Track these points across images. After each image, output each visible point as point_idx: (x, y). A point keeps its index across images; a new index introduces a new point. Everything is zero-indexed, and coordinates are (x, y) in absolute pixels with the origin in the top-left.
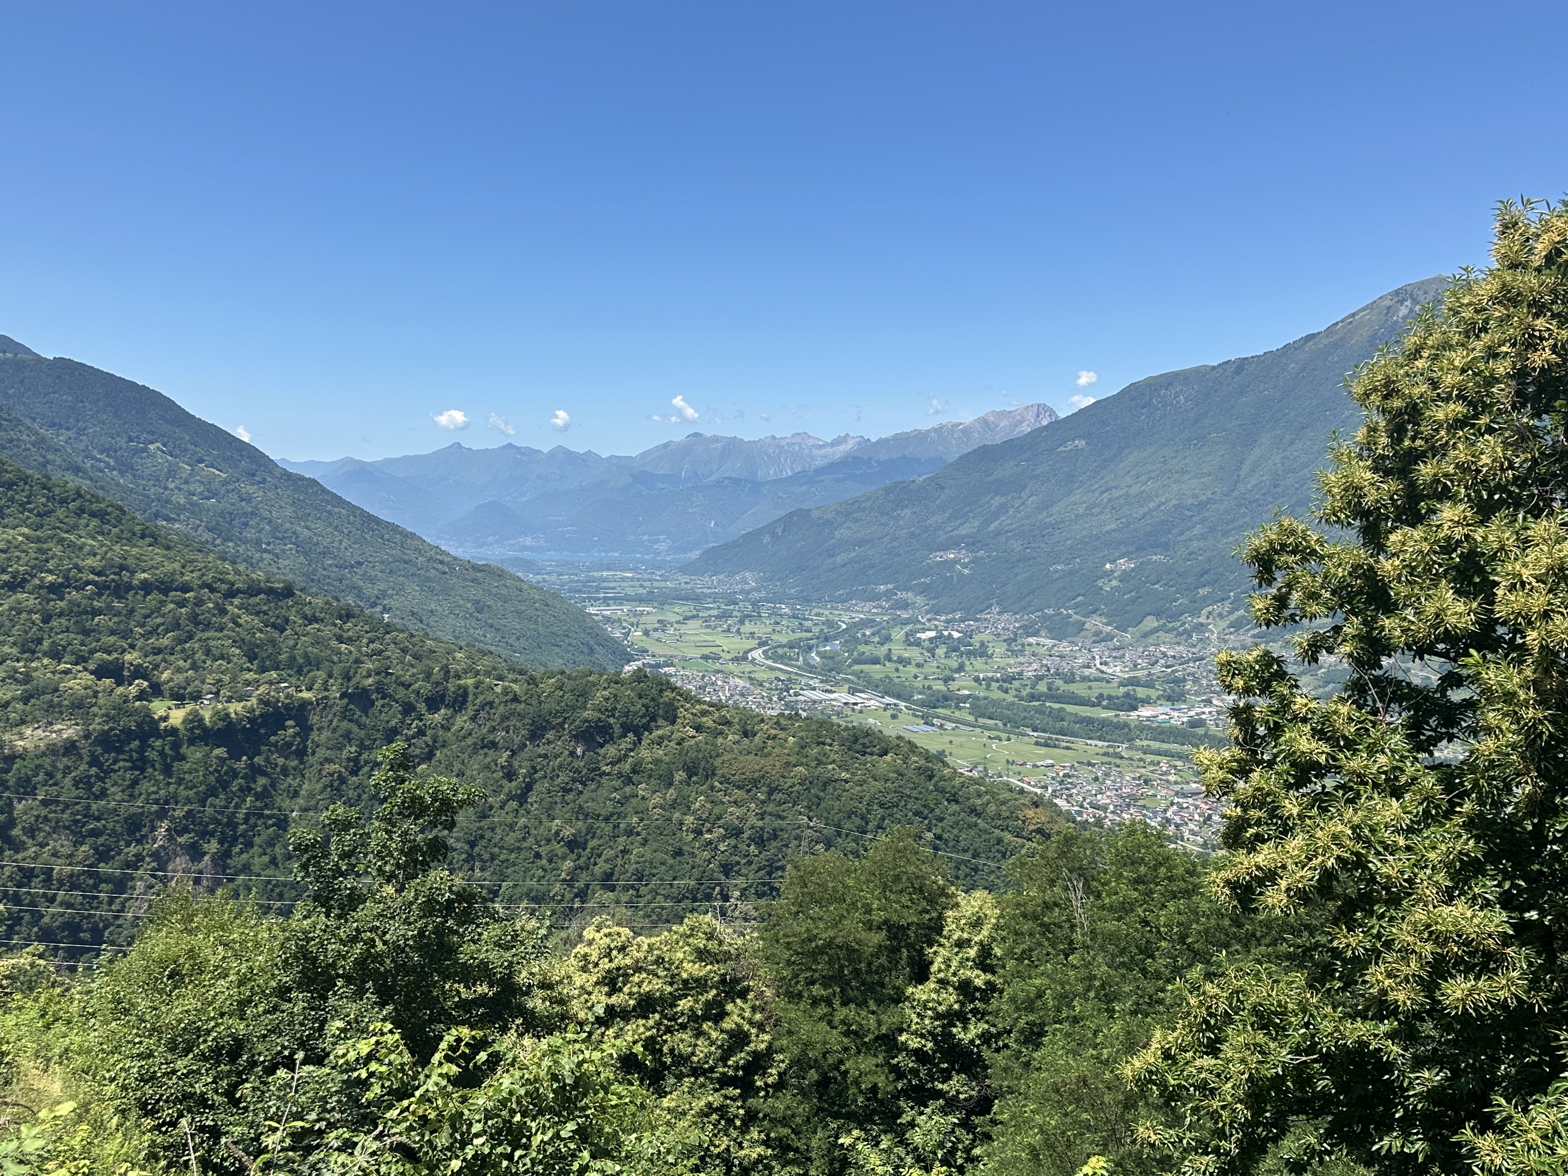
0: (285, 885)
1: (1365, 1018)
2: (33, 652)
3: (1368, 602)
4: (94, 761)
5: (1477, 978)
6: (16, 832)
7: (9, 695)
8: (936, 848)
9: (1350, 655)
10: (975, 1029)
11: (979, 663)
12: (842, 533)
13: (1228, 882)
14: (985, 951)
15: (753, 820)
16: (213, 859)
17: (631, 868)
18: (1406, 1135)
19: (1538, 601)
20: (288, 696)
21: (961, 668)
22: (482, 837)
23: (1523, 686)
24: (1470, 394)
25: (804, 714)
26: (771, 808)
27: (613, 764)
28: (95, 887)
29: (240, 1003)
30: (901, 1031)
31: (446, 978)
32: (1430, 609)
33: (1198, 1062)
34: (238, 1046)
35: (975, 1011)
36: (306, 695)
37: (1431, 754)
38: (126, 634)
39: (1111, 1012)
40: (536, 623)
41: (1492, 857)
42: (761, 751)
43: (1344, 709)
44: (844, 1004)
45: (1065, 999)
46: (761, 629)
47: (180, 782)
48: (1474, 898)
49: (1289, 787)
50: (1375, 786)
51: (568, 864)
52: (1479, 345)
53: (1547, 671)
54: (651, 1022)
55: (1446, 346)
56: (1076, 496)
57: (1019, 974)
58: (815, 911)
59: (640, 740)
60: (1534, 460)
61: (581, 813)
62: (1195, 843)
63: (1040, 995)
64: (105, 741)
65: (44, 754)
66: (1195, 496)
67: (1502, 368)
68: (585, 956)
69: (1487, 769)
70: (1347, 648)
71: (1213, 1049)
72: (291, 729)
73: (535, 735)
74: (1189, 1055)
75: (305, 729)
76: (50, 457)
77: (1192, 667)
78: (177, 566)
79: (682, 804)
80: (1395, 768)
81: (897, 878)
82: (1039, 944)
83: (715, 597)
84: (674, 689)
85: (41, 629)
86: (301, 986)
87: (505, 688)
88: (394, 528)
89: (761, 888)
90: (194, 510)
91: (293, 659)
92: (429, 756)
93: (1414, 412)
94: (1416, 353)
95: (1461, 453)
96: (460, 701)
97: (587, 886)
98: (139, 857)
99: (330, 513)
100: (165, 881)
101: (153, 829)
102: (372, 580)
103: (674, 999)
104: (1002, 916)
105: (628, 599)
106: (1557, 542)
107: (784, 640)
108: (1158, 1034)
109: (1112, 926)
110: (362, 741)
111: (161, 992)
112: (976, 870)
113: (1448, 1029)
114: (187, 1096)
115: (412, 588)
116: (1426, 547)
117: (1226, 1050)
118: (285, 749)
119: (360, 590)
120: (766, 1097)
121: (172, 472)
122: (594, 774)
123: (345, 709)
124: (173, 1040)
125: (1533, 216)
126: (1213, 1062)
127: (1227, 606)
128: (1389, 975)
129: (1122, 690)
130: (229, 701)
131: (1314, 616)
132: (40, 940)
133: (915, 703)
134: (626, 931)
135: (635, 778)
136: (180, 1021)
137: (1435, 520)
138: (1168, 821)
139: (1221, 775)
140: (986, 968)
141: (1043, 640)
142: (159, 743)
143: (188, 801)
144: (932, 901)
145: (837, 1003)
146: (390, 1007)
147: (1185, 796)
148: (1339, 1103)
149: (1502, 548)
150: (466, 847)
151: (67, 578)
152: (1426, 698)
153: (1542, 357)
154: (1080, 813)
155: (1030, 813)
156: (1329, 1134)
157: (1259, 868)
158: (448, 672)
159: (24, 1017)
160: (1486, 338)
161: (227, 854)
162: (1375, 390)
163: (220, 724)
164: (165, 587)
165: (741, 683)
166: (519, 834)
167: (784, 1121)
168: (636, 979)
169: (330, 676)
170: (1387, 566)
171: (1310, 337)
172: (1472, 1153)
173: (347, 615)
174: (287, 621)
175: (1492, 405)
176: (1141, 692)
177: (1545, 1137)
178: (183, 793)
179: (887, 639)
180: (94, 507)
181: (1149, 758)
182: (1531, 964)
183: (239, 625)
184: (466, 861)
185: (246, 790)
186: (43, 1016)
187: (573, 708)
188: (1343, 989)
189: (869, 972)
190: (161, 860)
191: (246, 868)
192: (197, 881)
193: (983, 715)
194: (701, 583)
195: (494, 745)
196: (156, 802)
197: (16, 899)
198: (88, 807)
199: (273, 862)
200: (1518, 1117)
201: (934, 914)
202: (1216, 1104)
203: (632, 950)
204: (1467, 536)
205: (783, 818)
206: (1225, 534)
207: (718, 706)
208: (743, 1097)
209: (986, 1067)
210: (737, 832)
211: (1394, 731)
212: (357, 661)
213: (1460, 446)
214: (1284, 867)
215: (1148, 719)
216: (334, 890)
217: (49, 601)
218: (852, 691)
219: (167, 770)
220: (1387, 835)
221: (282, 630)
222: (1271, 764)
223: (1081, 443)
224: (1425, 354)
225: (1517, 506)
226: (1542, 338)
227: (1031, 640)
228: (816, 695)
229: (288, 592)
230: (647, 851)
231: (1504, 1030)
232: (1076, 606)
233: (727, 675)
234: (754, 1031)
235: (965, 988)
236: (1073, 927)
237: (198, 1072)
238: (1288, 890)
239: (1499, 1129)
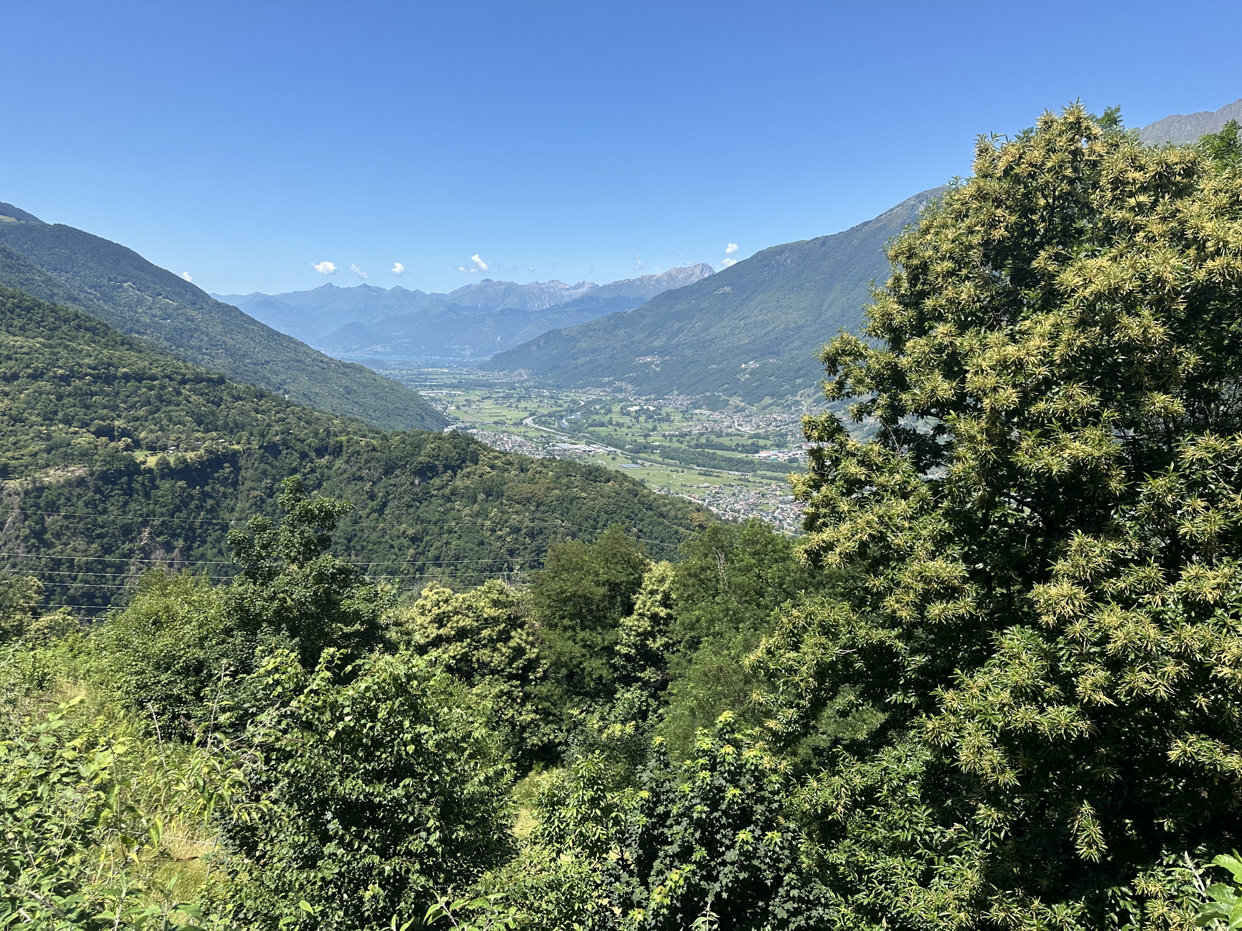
0: (228, 566)
1: (883, 628)
2: (52, 420)
3: (892, 384)
4: (98, 490)
5: (948, 602)
6: (48, 536)
7: (37, 448)
8: (639, 537)
9: (881, 416)
10: (660, 641)
11: (665, 426)
12: (582, 345)
13: (806, 551)
14: (666, 596)
15: (527, 523)
16: (181, 551)
17: (452, 553)
18: (905, 693)
19: (991, 381)
20: (224, 448)
21: (654, 429)
22: (355, 535)
23: (981, 432)
24: (956, 256)
25: (558, 458)
26: (538, 515)
27: (438, 489)
28: (103, 570)
29: (200, 639)
30: (617, 644)
31: (333, 620)
32: (928, 386)
33: (787, 655)
34: (200, 665)
35: (660, 631)
36: (236, 447)
37: (926, 474)
38: (115, 408)
39: (737, 629)
40: (386, 401)
41: (957, 532)
42: (532, 481)
43: (876, 448)
44: (583, 629)
45: (712, 622)
46: (531, 405)
47: (156, 502)
48: (947, 556)
49: (843, 494)
50: (893, 492)
51: (412, 551)
52: (963, 225)
53: (994, 423)
54: (465, 644)
55: (945, 226)
56: (725, 322)
57: (686, 609)
58: (565, 575)
59: (455, 475)
60: (992, 297)
61: (418, 520)
62: (790, 531)
63: (698, 620)
64: (104, 477)
65: (63, 486)
66: (795, 323)
67: (975, 240)
68: (423, 606)
69: (957, 481)
70: (879, 412)
71: (796, 647)
72: (227, 469)
73: (388, 471)
74: (782, 651)
75: (237, 469)
76: (55, 291)
77: (791, 427)
78: (146, 363)
79: (483, 514)
80: (905, 482)
81: (614, 555)
82: (698, 591)
83: (502, 385)
84: (476, 443)
85: (56, 405)
86: (239, 627)
87: (367, 443)
88: (290, 339)
89: (533, 564)
90: (157, 327)
91: (226, 424)
92: (319, 486)
93: (924, 267)
94: (926, 231)
95: (949, 292)
96: (337, 451)
97: (424, 564)
98: (132, 551)
99: (247, 329)
100: (149, 566)
101: (140, 533)
102: (276, 373)
103: (479, 630)
104: (676, 576)
105: (446, 386)
106: (1003, 346)
107: (546, 412)
108: (764, 640)
109: (739, 580)
110: (274, 476)
111: (148, 633)
112: (662, 550)
113: (931, 632)
114: (168, 697)
115: (303, 378)
116: (927, 349)
117: (804, 648)
118: (224, 482)
119: (269, 379)
120: (535, 685)
121: (140, 302)
122: (427, 496)
123: (263, 456)
124: (158, 663)
125: (998, 145)
126: (796, 654)
127: (813, 390)
128: (897, 602)
129: (750, 441)
130: (186, 450)
131: (861, 394)
132: (68, 604)
133: (626, 450)
134: (448, 591)
135: (453, 498)
136: (161, 651)
137: (933, 333)
138: (775, 518)
139: (804, 488)
140: (666, 606)
141: (703, 411)
142: (140, 478)
143: (162, 515)
144: (634, 568)
145: (578, 629)
146: (297, 639)
147: (785, 503)
148: (868, 677)
149: (971, 350)
150: (345, 542)
151: (72, 371)
152: (924, 441)
153: (999, 233)
154: (724, 515)
155: (695, 515)
156: (862, 694)
157: (824, 541)
158: (329, 432)
159: (58, 652)
160: (967, 221)
161: (190, 548)
162: (902, 253)
163: (181, 466)
164: (139, 377)
165: (519, 439)
166: (379, 534)
167: (547, 698)
168: (455, 619)
169: (252, 435)
170: (904, 361)
171: (866, 224)
172: (941, 701)
173: (261, 396)
174: (221, 399)
175: (969, 262)
176: (761, 442)
177: (982, 691)
178: (159, 510)
179: (610, 411)
180: (88, 324)
181: (765, 481)
182: (978, 594)
183: (190, 402)
184: (346, 550)
185: (200, 508)
186: (71, 651)
187: (412, 455)
188: (871, 612)
189: (598, 610)
190: (146, 553)
191: (203, 557)
192: (171, 565)
193: (667, 457)
194: (493, 376)
195: (361, 478)
196: (141, 515)
197: (51, 579)
198: (95, 520)
199: (220, 552)
200: (967, 680)
201: (637, 576)
202: (797, 679)
203: (453, 602)
204: (951, 343)
205: (546, 521)
206: (813, 346)
207: (505, 453)
208: (522, 685)
209: (666, 663)
210: (517, 530)
211: (905, 460)
212: (269, 425)
213: (950, 288)
214: (838, 541)
215: (765, 458)
216: (258, 569)
217: (60, 386)
218: (588, 444)
219: (147, 496)
220: (898, 521)
221: (219, 405)
222: (833, 481)
223: (728, 289)
224: (932, 231)
225: (981, 324)
226: (999, 222)
227: (697, 411)
228: (566, 446)
229: (221, 381)
230: (461, 542)
231: (961, 632)
232: (724, 390)
233: (510, 434)
234: (528, 647)
235: (655, 618)
236: (718, 580)
237: (175, 681)
238: (840, 554)
239: (957, 687)
